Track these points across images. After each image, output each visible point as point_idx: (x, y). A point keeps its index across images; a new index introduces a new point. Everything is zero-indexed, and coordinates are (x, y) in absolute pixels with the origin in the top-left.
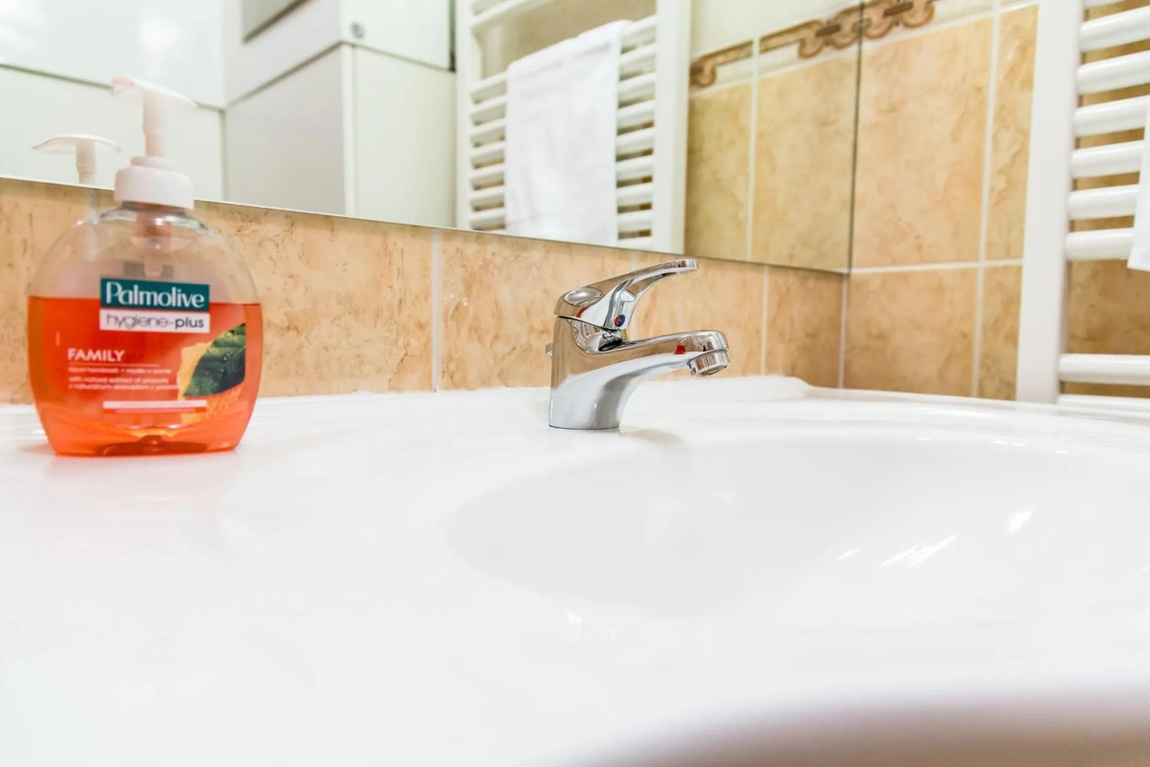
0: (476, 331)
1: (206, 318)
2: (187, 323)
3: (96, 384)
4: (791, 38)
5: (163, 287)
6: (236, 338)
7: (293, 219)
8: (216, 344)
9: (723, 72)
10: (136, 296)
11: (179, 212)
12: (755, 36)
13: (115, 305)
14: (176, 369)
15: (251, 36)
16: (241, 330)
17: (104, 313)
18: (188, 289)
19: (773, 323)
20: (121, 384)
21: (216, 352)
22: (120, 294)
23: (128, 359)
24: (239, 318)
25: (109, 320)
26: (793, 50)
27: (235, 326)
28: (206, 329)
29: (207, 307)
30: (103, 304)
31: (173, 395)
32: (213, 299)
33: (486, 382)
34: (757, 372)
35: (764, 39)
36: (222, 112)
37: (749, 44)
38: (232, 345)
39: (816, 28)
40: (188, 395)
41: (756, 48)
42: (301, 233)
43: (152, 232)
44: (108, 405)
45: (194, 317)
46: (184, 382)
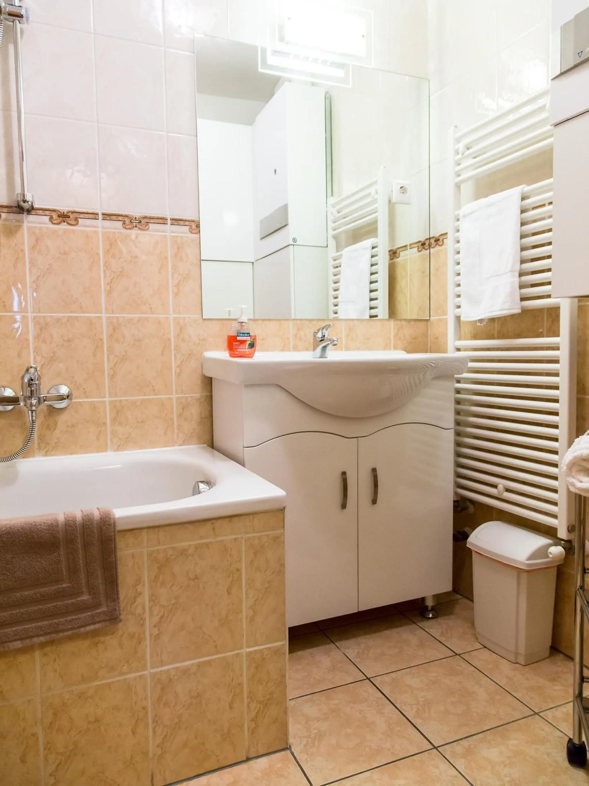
0: (300, 339)
1: (249, 337)
2: (247, 338)
3: (237, 347)
4: (415, 245)
5: (244, 333)
6: (253, 341)
7: (264, 320)
8: (251, 341)
9: (402, 254)
10: (241, 335)
11: (245, 323)
12: (408, 244)
13: (239, 336)
14: (246, 345)
15: (262, 239)
16: (254, 339)
17: (238, 337)
18: (247, 333)
19: (396, 335)
20: (239, 347)
21: (251, 343)
22: (240, 334)
23: (240, 344)
24: (253, 338)
25: (238, 338)
26: (416, 249)
27: (253, 339)
28: (249, 339)
29: (249, 336)
30: (237, 336)
31: (246, 349)
32: (250, 335)
33: (303, 350)
34: (390, 349)
35: (411, 245)
36: (253, 263)
37: (406, 246)
38: (252, 341)
39: (421, 243)
40: (247, 349)
41: (408, 247)
42: (265, 322)
43: (242, 326)
44: (238, 350)
45: (248, 337)
46: (247, 347)
